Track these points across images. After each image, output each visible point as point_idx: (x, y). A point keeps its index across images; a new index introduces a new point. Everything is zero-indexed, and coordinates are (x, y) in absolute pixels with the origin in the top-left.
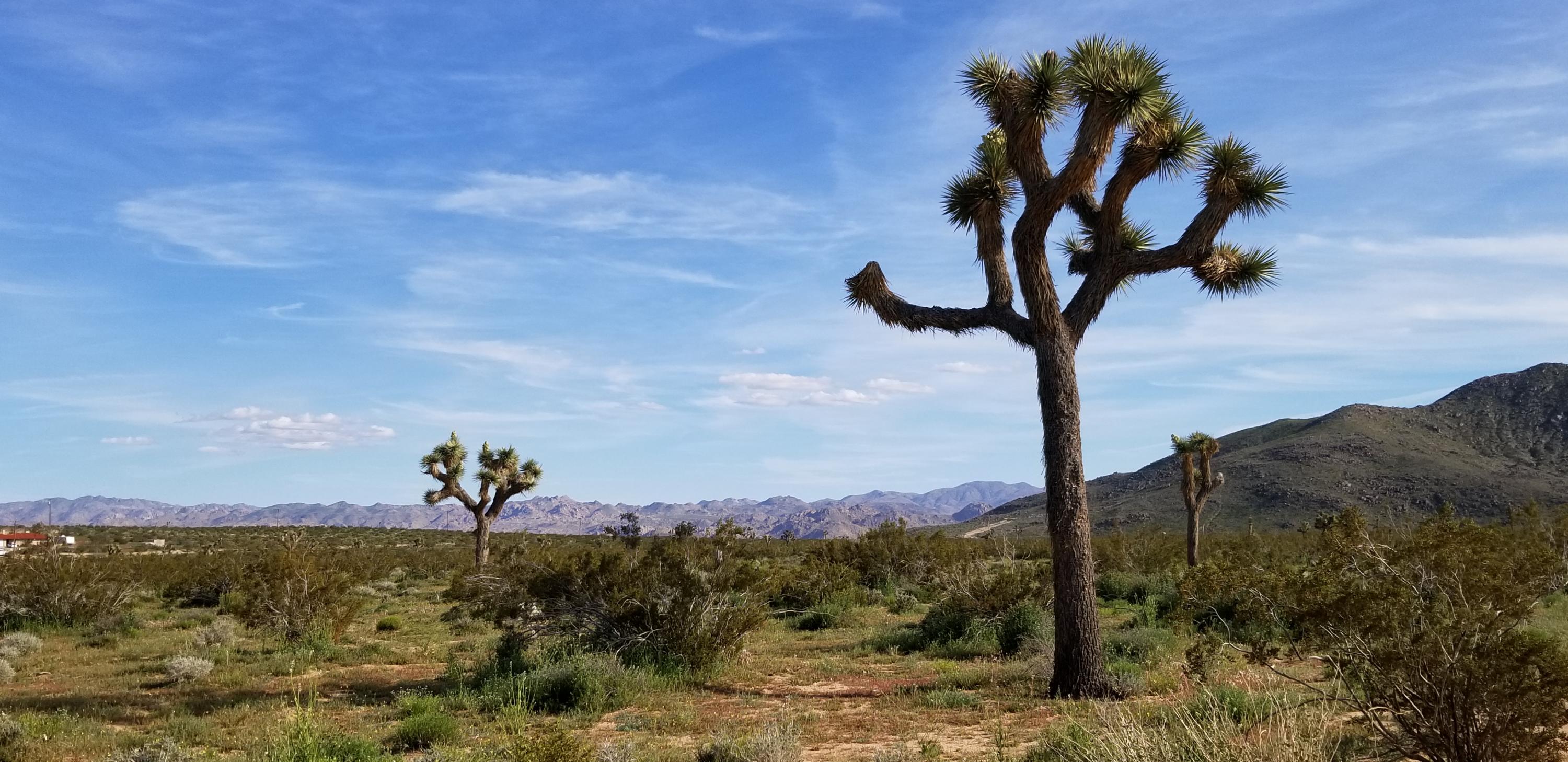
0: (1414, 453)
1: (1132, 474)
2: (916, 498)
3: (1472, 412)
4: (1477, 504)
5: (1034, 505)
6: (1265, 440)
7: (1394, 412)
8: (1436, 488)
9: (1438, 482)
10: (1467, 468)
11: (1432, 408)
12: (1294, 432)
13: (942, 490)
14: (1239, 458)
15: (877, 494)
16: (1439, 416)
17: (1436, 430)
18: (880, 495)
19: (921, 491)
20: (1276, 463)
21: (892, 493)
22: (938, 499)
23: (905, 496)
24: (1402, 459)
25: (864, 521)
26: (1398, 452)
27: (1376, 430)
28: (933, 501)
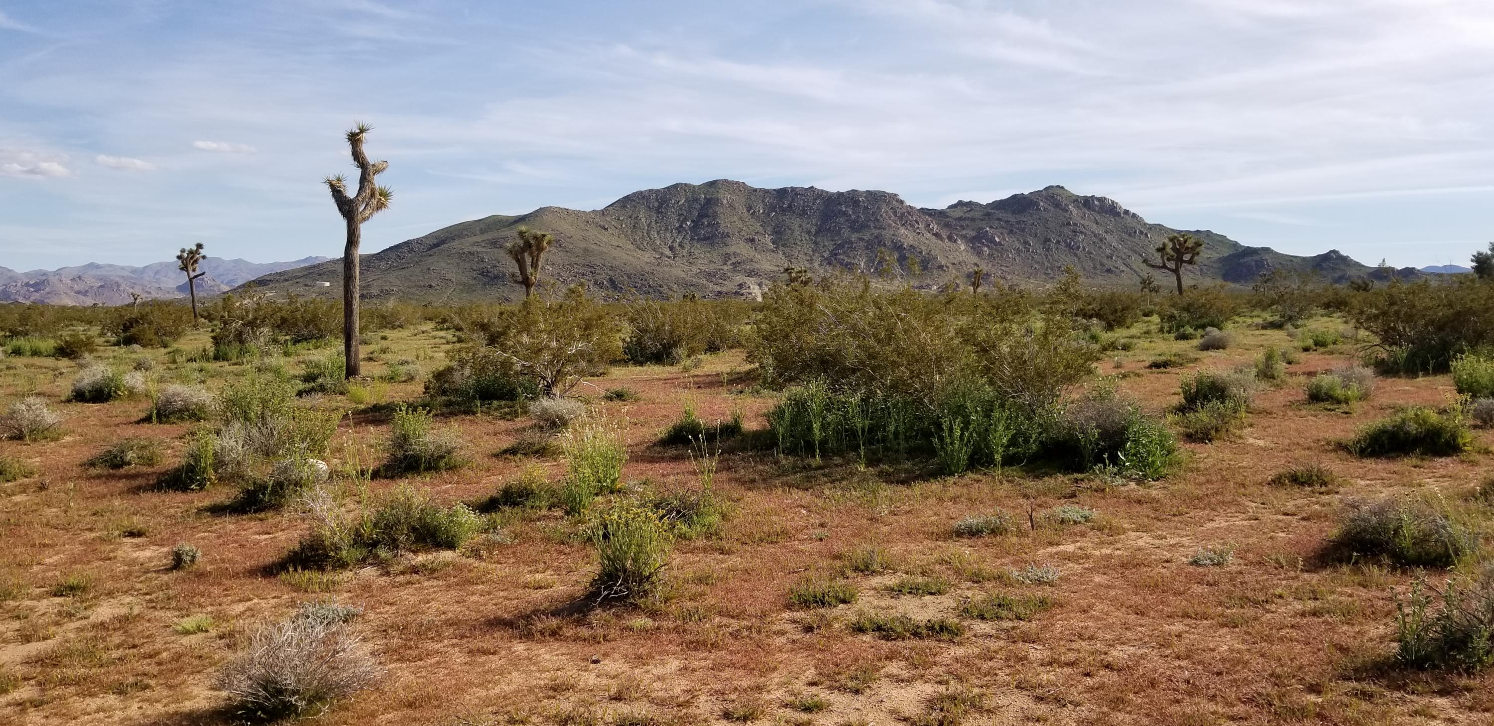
0: (594, 246)
1: (373, 255)
2: (134, 271)
3: (630, 217)
4: (639, 285)
5: (286, 280)
6: (482, 232)
7: (577, 214)
8: (611, 273)
9: (612, 268)
10: (631, 258)
11: (604, 212)
12: (504, 227)
13: (161, 264)
14: (465, 245)
15: (92, 266)
16: (608, 219)
17: (607, 229)
18: (98, 267)
19: (140, 265)
20: (496, 250)
21: (110, 266)
22: (157, 273)
23: (123, 268)
24: (586, 250)
25: (87, 291)
26: (583, 245)
27: (566, 228)
28: (152, 274)
